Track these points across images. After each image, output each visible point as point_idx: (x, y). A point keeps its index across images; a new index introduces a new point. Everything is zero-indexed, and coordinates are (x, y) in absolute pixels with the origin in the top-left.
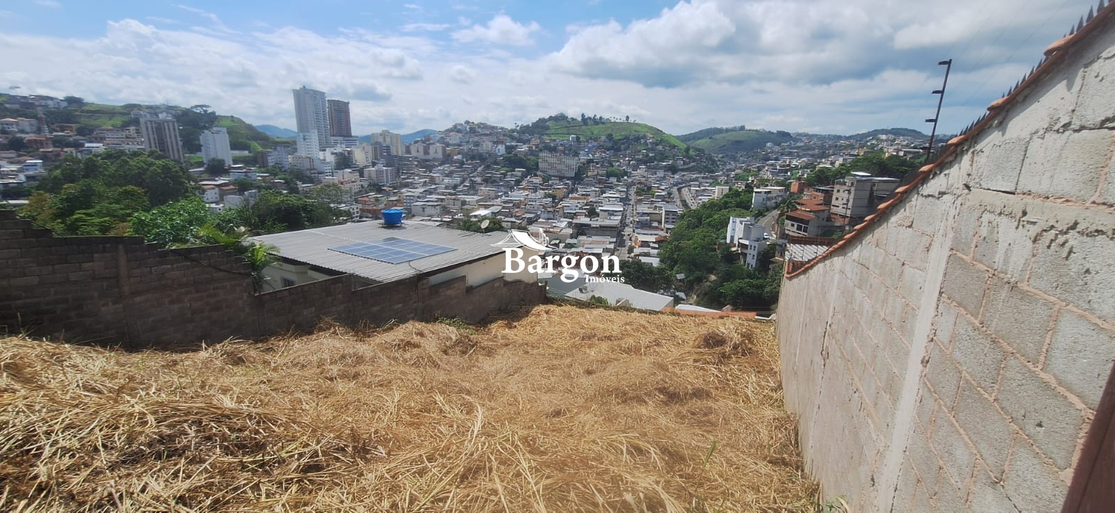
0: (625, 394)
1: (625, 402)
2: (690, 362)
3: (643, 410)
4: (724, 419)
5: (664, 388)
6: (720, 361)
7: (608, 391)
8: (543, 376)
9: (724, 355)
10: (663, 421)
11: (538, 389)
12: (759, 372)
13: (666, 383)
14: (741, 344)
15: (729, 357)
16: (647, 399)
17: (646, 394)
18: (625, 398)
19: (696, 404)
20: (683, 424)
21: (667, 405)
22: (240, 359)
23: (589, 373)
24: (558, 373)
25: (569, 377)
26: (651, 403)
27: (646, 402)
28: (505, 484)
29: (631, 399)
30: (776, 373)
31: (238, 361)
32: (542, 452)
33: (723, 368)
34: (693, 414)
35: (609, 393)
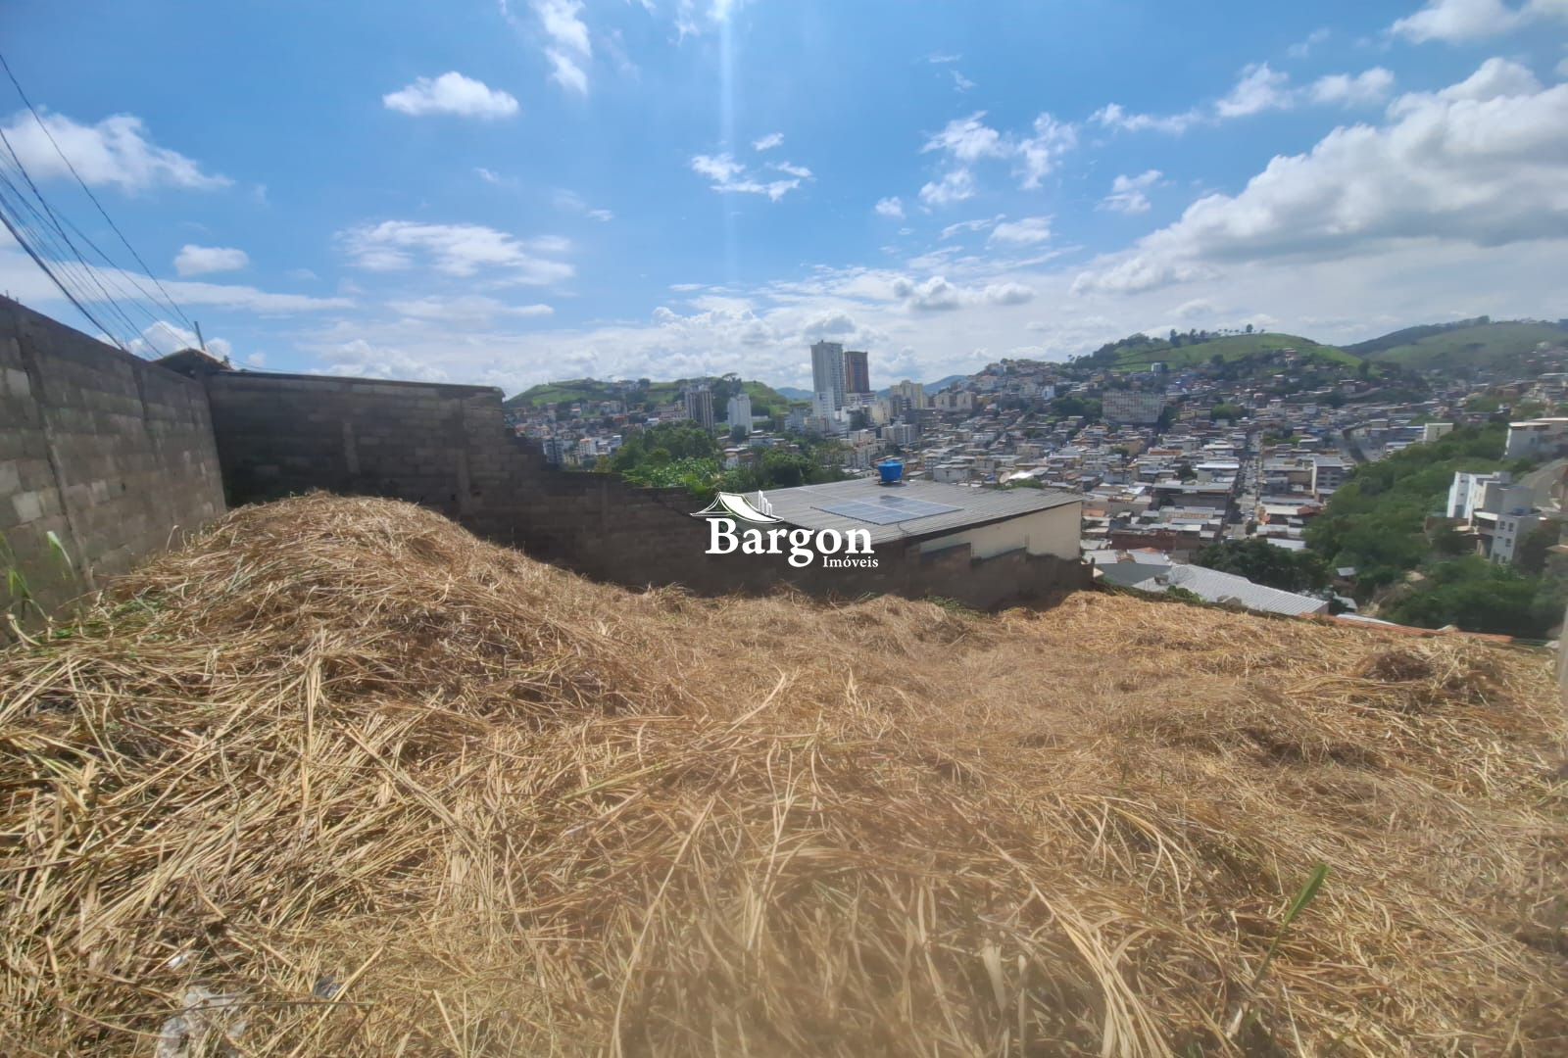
0: (1176, 730)
1: (1175, 744)
2: (1344, 700)
3: (1210, 767)
4: (1403, 816)
5: (1263, 732)
6: (1413, 706)
7: (1145, 721)
8: (1044, 684)
9: (1424, 697)
10: (1247, 792)
11: (1030, 701)
12: (1512, 739)
13: (1270, 723)
14: (1469, 679)
15: (1438, 702)
16: (1221, 746)
17: (1220, 736)
18: (1174, 736)
19: (1334, 773)
20: (1294, 807)
21: (1266, 766)
22: (678, 607)
23: (1125, 688)
24: (1071, 682)
25: (1089, 691)
26: (1229, 754)
27: (1218, 752)
28: (716, 820)
29: (1187, 740)
30: (1554, 745)
31: (675, 609)
32: (877, 789)
33: (1421, 721)
34: (1321, 791)
35: (1149, 723)
